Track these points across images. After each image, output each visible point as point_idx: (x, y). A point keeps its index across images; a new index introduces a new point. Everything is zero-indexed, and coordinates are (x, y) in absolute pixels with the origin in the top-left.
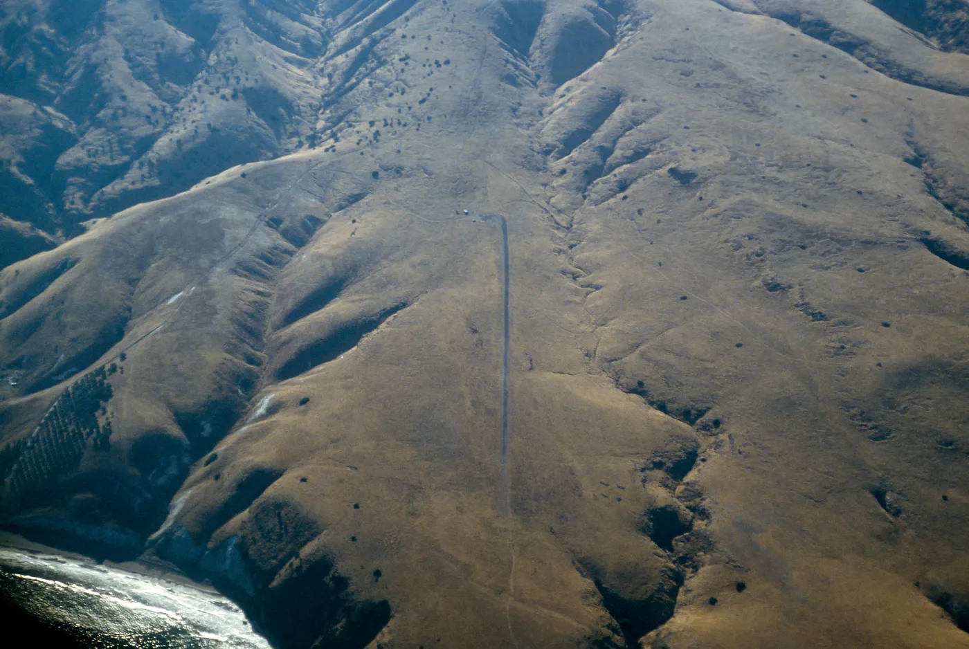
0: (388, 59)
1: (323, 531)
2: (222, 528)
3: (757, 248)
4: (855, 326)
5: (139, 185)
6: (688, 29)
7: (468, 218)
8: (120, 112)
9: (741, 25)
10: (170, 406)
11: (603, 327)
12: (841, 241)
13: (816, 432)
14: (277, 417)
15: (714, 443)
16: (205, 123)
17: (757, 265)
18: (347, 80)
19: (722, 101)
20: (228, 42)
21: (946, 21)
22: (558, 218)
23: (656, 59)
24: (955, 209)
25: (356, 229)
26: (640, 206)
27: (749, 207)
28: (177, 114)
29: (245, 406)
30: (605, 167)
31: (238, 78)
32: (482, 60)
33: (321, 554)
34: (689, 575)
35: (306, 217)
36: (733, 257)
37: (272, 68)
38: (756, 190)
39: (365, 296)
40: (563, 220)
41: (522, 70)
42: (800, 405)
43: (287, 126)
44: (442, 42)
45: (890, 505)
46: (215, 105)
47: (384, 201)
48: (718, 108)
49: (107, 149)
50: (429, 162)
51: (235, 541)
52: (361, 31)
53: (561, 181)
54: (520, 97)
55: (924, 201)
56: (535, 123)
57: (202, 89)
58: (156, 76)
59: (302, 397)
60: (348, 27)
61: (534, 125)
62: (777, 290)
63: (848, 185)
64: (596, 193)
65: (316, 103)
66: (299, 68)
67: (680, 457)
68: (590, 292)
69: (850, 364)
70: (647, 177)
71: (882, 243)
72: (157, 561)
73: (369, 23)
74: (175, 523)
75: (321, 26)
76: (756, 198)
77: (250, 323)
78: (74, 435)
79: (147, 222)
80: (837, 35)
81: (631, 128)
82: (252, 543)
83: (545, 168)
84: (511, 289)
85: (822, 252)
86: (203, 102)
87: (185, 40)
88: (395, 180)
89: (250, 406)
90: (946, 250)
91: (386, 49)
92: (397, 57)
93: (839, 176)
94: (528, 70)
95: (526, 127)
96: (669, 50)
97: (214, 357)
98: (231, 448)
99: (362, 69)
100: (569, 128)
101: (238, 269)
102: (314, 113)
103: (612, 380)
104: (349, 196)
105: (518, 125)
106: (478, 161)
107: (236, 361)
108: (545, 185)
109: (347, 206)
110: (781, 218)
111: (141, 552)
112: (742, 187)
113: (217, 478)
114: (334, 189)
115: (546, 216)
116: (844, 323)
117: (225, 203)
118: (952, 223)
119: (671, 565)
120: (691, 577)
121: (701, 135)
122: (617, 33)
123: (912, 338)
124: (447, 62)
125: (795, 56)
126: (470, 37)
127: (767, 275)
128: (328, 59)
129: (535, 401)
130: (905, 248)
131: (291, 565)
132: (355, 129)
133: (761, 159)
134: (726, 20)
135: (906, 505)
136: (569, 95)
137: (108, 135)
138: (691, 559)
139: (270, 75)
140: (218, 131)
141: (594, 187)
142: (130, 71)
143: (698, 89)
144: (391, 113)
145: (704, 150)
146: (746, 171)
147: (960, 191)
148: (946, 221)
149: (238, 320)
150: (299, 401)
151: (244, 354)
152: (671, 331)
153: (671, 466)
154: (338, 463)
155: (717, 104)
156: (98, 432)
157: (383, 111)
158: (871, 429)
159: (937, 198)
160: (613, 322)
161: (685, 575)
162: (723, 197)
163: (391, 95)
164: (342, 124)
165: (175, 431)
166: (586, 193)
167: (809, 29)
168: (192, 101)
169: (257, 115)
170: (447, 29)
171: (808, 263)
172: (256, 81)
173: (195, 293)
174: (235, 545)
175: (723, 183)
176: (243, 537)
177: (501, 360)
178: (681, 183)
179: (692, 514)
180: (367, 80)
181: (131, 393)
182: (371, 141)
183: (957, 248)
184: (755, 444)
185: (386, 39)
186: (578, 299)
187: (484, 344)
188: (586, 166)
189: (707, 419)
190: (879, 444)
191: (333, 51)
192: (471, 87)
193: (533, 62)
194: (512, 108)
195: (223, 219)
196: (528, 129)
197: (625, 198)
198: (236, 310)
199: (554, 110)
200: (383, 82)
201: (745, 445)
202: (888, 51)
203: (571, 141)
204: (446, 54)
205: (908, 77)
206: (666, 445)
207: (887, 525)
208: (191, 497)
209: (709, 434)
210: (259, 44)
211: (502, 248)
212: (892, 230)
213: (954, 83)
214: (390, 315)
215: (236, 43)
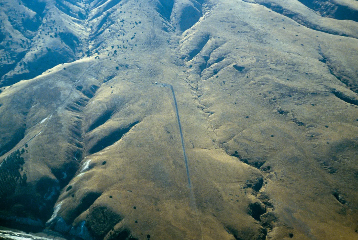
0: (115, 21)
1: (123, 219)
2: (78, 218)
3: (273, 97)
4: (315, 128)
5: (20, 73)
6: (231, 9)
7: (158, 85)
8: (10, 42)
9: (250, 8)
10: (50, 167)
11: (217, 129)
12: (304, 93)
13: (308, 170)
14: (94, 170)
15: (269, 176)
16: (45, 47)
17: (273, 103)
18: (99, 29)
19: (249, 38)
20: (50, 14)
21: (322, 5)
22: (192, 85)
23: (221, 21)
24: (341, 79)
25: (113, 91)
26: (224, 80)
27: (267, 80)
28: (32, 43)
29: (78, 165)
30: (207, 64)
31: (56, 28)
32: (153, 22)
33: (123, 228)
34: (268, 231)
35: (92, 85)
36: (264, 100)
37: (69, 24)
38: (268, 73)
39: (121, 118)
40: (194, 86)
41: (169, 26)
42: (300, 160)
43: (78, 48)
44: (137, 14)
45: (341, 200)
46: (48, 40)
47: (122, 79)
48: (248, 41)
49: (6, 58)
50: (138, 63)
51: (84, 223)
52: (102, 9)
53: (191, 70)
54: (170, 36)
55: (330, 77)
56: (176, 46)
57: (42, 33)
58: (23, 28)
59: (103, 161)
60: (96, 7)
61: (176, 47)
62: (283, 113)
63: (302, 71)
64: (205, 75)
65: (87, 38)
66: (78, 24)
67: (257, 182)
68: (210, 115)
69: (317, 143)
70: (224, 68)
71: (319, 94)
72: (51, 232)
73: (105, 6)
74: (58, 215)
75: (84, 7)
76: (269, 77)
77: (76, 130)
78: (11, 180)
79: (28, 89)
80: (285, 11)
81: (215, 49)
82: (92, 224)
83: (183, 65)
84: (180, 114)
85: (298, 98)
86: (43, 38)
87: (32, 13)
88: (125, 70)
89: (81, 165)
90: (342, 96)
91: (114, 17)
92: (119, 20)
93: (298, 67)
94: (171, 25)
95: (174, 48)
96: (225, 18)
97: (65, 145)
98: (77, 183)
99: (105, 25)
100: (191, 49)
101: (68, 108)
102: (87, 42)
103: (225, 151)
104: (108, 77)
105: (171, 47)
106: (157, 62)
107: (73, 146)
108: (185, 71)
109: (107, 81)
110: (281, 85)
111: (44, 228)
112: (263, 72)
113: (73, 196)
114: (101, 74)
115: (187, 84)
116: (311, 126)
117: (59, 80)
118: (342, 85)
119: (261, 227)
120: (270, 232)
121: (243, 52)
122: (203, 11)
123: (338, 132)
124: (140, 22)
125: (272, 20)
126: (148, 12)
127: (278, 107)
128: (89, 20)
129: (198, 161)
130: (327, 96)
131: (111, 233)
132: (106, 49)
133: (268, 61)
134: (244, 6)
135: (347, 199)
136: (188, 36)
137: (6, 52)
138: (269, 224)
139: (69, 27)
140: (51, 50)
141: (204, 72)
142: (11, 25)
143: (239, 33)
144: (120, 43)
145: (245, 57)
146: (263, 66)
147: (342, 73)
148: (339, 84)
149: (71, 129)
150: (102, 163)
151: (76, 143)
152: (244, 131)
153: (254, 186)
154: (123, 189)
155: (247, 39)
156: (21, 178)
157: (116, 42)
158: (329, 169)
159: (334, 75)
160: (221, 127)
161: (267, 231)
162: (256, 76)
163: (119, 36)
164: (100, 47)
165: (52, 177)
166: (201, 75)
167: (275, 9)
168: (38, 38)
169: (65, 43)
170: (138, 9)
171: (293, 102)
172: (64, 30)
173: (52, 118)
174: (85, 225)
175: (255, 71)
176: (88, 221)
177: (181, 144)
178: (239, 71)
179: (265, 205)
180: (108, 29)
181: (32, 161)
182: (113, 54)
183: (346, 95)
184: (286, 176)
185: (114, 13)
186: (205, 118)
187: (173, 138)
188: (200, 64)
189: (265, 166)
190: (332, 175)
191: (91, 17)
192: (151, 33)
193: (172, 22)
194: (167, 41)
195: (59, 87)
196: (174, 49)
197: (217, 77)
198: (70, 125)
199: (183, 41)
200: (115, 30)
201: (282, 177)
202: (305, 17)
203: (193, 54)
204: (139, 19)
205: (314, 27)
206: (251, 177)
207: (341, 208)
208: (63, 205)
209: (266, 172)
210: (62, 14)
211: (173, 97)
212: (321, 89)
213: (331, 30)
214: (133, 126)
215: (54, 14)
